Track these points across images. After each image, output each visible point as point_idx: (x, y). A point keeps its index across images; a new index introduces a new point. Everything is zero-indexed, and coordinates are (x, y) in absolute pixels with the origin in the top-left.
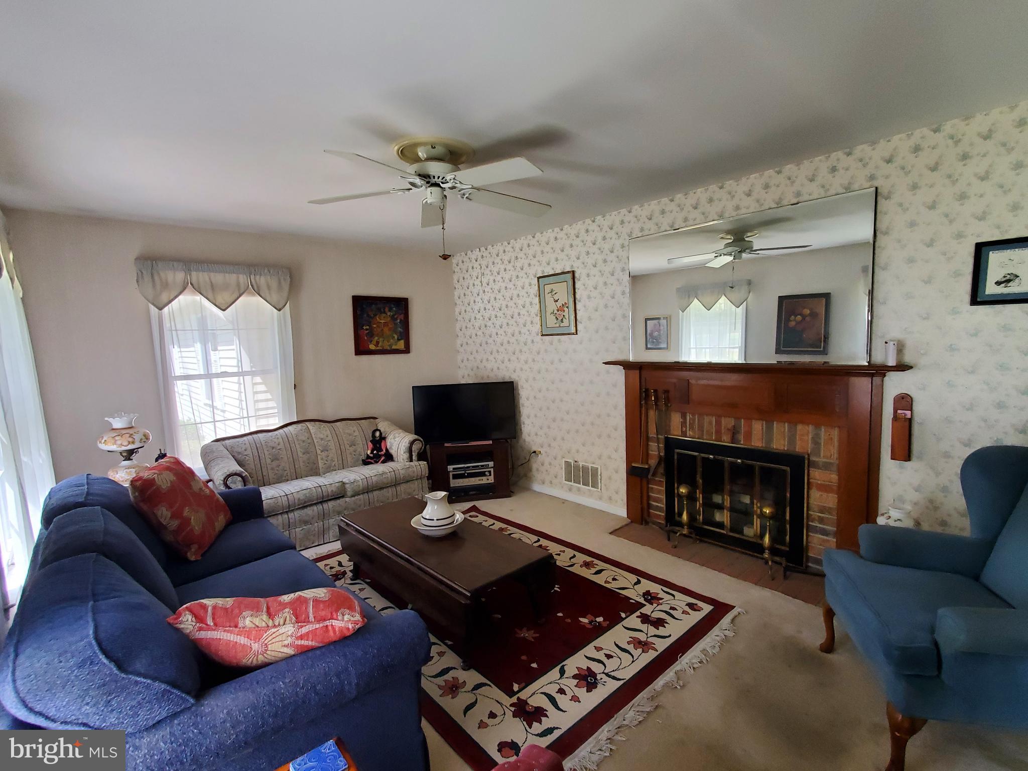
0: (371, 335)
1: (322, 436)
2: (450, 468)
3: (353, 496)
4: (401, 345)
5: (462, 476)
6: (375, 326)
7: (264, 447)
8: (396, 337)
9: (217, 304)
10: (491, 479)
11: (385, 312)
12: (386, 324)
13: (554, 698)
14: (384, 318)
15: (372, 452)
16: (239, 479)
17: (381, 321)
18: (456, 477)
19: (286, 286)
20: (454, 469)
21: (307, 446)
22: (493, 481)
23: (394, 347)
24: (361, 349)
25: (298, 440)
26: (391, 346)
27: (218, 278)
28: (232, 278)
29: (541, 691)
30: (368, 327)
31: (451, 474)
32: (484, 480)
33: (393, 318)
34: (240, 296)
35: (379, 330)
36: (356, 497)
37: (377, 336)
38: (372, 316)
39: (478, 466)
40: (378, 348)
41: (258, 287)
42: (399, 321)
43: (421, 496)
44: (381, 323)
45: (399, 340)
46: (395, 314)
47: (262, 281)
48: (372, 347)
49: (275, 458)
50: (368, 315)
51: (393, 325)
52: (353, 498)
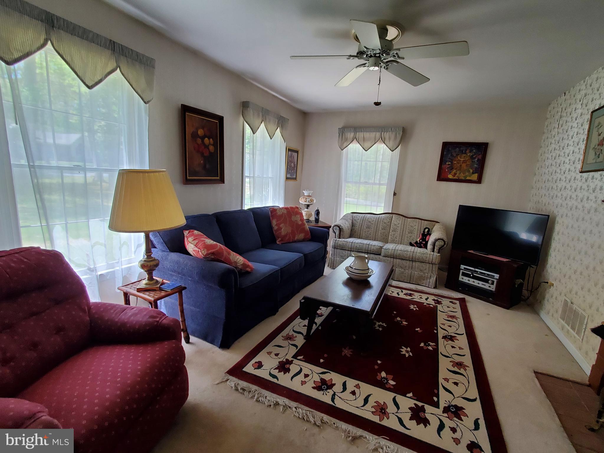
0: (451, 168)
1: (396, 223)
2: (462, 267)
3: (384, 256)
4: (475, 177)
5: (468, 275)
6: (455, 162)
7: (366, 220)
8: (471, 171)
9: (364, 148)
10: (493, 288)
11: (465, 153)
12: (464, 162)
13: (300, 374)
14: (464, 157)
15: (419, 241)
16: (338, 228)
17: (461, 159)
18: (464, 274)
19: (399, 138)
20: (465, 268)
21: (386, 226)
22: (494, 290)
23: (468, 178)
24: (441, 177)
25: (383, 221)
26: (466, 177)
27: (367, 135)
28: (373, 135)
29: (302, 367)
30: (450, 163)
31: (461, 271)
32: (486, 286)
33: (472, 158)
34: (375, 143)
35: (459, 165)
36: (386, 258)
37: (456, 170)
38: (455, 155)
39: (484, 274)
40: (455, 178)
41: (385, 139)
42: (476, 159)
43: (430, 275)
44: (461, 160)
45: (473, 173)
46: (474, 155)
47: (387, 135)
48: (450, 176)
49: (368, 227)
50: (452, 155)
51: (471, 162)
52: (384, 258)
